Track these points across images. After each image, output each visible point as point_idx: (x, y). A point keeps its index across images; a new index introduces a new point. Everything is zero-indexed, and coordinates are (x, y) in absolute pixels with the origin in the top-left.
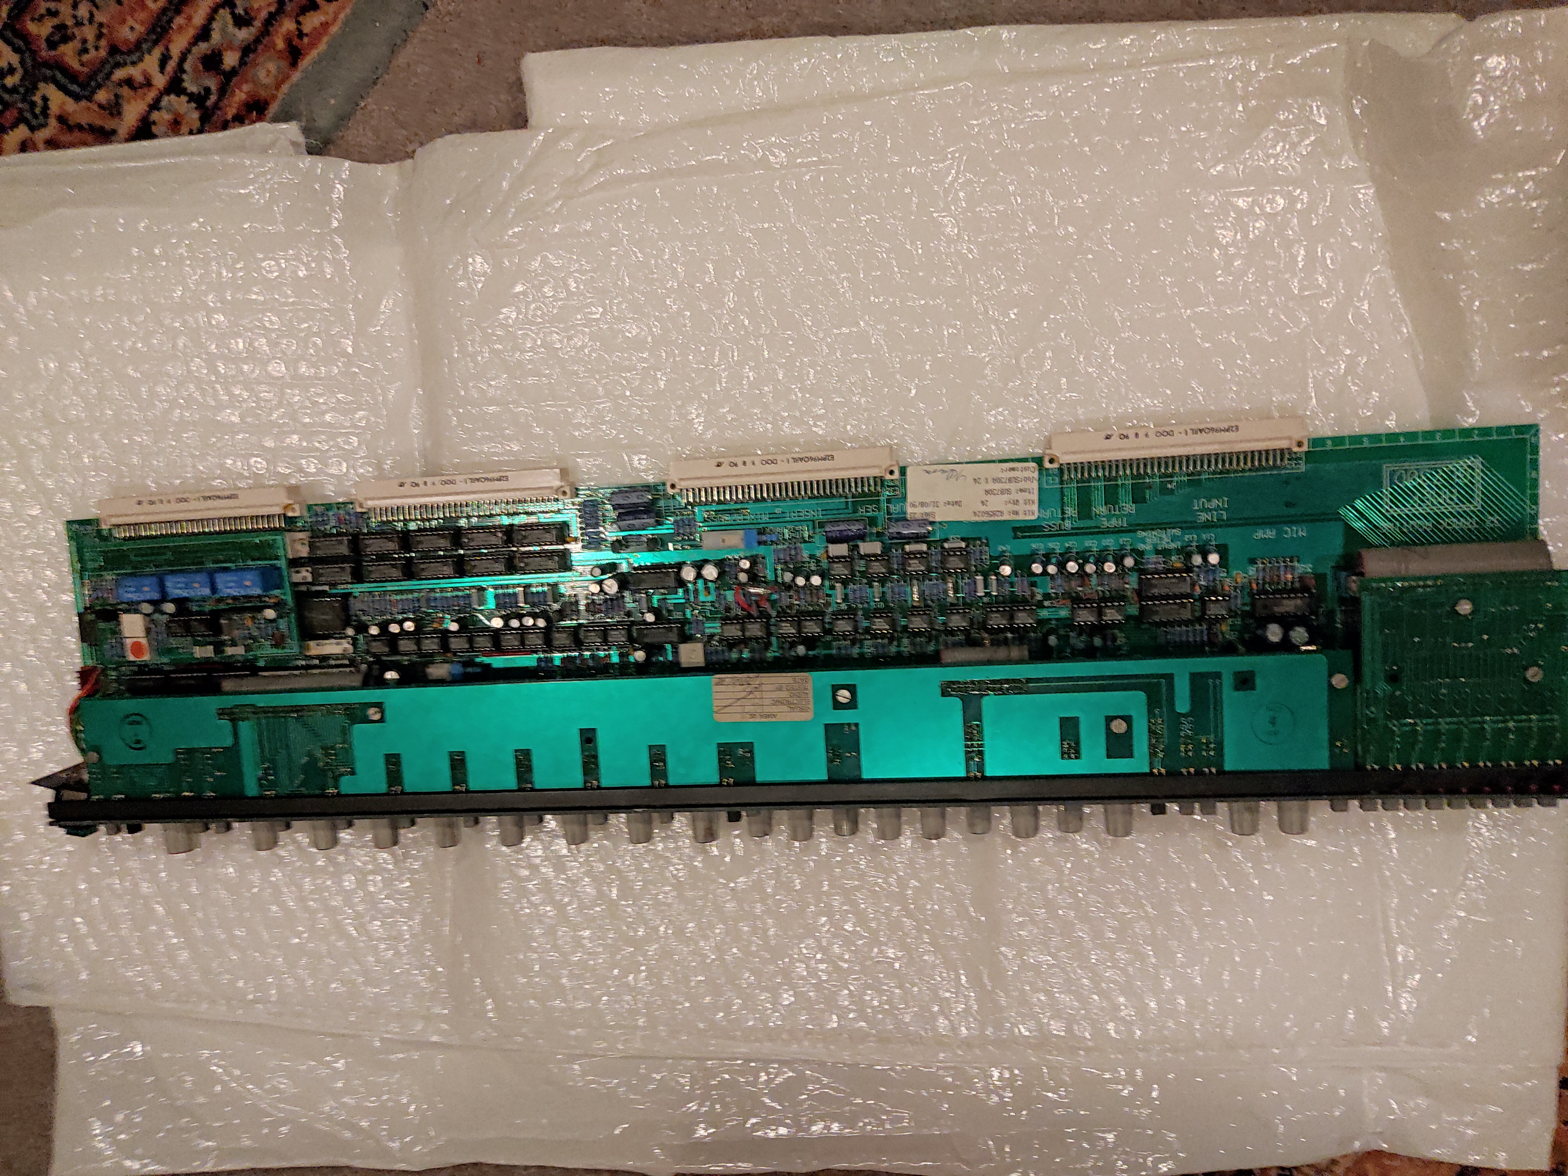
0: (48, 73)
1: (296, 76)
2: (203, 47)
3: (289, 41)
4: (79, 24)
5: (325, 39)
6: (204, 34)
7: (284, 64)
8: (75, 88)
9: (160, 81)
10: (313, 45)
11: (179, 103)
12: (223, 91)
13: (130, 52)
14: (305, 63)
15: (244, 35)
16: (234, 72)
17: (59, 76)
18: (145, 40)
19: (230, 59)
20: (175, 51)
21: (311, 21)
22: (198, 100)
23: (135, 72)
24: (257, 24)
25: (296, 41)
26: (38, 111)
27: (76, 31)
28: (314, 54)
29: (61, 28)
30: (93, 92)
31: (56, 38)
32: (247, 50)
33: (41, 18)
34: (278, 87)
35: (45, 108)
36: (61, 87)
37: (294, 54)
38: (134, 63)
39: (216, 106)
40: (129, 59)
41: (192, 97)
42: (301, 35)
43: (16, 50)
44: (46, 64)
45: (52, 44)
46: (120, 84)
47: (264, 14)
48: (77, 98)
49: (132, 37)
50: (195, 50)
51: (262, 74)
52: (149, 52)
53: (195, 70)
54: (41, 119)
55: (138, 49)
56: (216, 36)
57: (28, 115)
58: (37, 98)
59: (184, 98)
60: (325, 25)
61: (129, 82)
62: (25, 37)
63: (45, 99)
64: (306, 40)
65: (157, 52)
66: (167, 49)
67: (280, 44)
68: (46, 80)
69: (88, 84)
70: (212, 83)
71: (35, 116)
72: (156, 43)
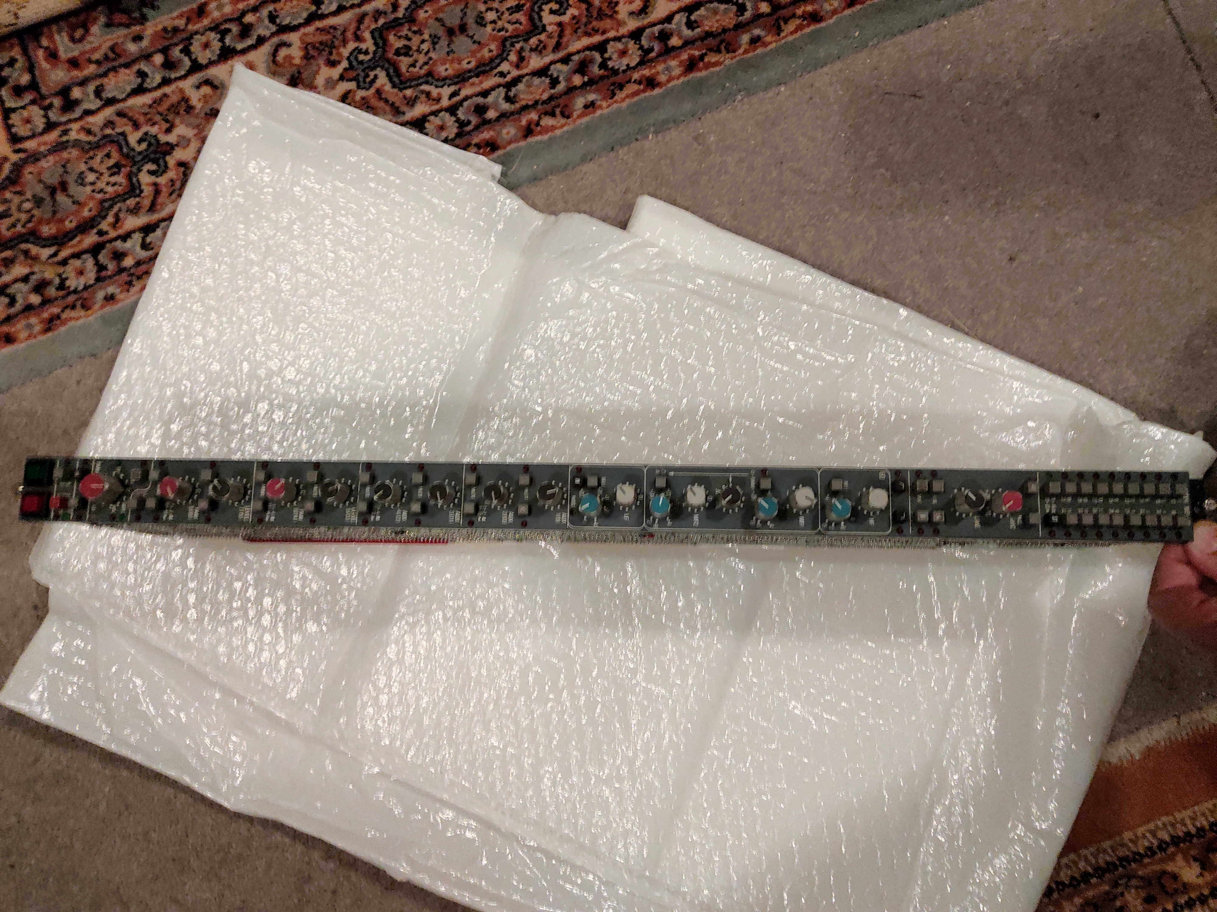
0: (386, 66)
1: (522, 143)
2: (480, 100)
3: (529, 123)
4: (419, 51)
5: (550, 134)
6: (485, 94)
7: (520, 134)
8: (396, 80)
9: (445, 102)
10: (540, 133)
11: (449, 120)
12: (477, 128)
13: (438, 80)
14: (530, 140)
15: (506, 106)
16: (489, 121)
17: (391, 71)
18: (450, 79)
19: (491, 114)
20: (464, 93)
21: (547, 121)
22: (462, 124)
23: (435, 92)
24: (517, 105)
25: (533, 126)
26: (368, 80)
27: (415, 54)
28: (539, 138)
29: (408, 48)
30: (405, 88)
31: (402, 51)
32: (503, 116)
33: (400, 37)
34: (510, 142)
35: (373, 81)
36: (388, 75)
37: (528, 132)
38: (436, 87)
39: (469, 133)
40: (435, 83)
41: (458, 120)
42: (538, 124)
43: (376, 44)
44: (388, 61)
45: (398, 53)
46: (422, 92)
47: (524, 103)
48: (394, 86)
49: (444, 74)
50: (475, 99)
51: (505, 131)
52: (449, 86)
53: (468, 108)
54: (367, 85)
55: (443, 81)
56: (490, 99)
57: (361, 79)
58: (372, 74)
59: (453, 119)
60: (553, 128)
61: (428, 94)
62: (385, 41)
63: (376, 77)
64: (539, 128)
65: (453, 88)
66: (460, 90)
67: (524, 122)
68: (382, 67)
69: (405, 83)
70: (474, 120)
71: (365, 82)
72: (456, 84)
